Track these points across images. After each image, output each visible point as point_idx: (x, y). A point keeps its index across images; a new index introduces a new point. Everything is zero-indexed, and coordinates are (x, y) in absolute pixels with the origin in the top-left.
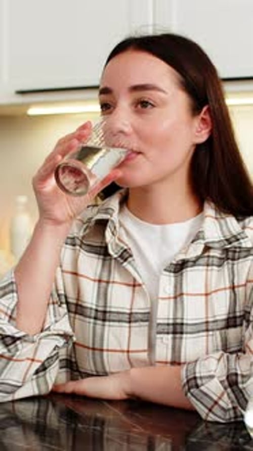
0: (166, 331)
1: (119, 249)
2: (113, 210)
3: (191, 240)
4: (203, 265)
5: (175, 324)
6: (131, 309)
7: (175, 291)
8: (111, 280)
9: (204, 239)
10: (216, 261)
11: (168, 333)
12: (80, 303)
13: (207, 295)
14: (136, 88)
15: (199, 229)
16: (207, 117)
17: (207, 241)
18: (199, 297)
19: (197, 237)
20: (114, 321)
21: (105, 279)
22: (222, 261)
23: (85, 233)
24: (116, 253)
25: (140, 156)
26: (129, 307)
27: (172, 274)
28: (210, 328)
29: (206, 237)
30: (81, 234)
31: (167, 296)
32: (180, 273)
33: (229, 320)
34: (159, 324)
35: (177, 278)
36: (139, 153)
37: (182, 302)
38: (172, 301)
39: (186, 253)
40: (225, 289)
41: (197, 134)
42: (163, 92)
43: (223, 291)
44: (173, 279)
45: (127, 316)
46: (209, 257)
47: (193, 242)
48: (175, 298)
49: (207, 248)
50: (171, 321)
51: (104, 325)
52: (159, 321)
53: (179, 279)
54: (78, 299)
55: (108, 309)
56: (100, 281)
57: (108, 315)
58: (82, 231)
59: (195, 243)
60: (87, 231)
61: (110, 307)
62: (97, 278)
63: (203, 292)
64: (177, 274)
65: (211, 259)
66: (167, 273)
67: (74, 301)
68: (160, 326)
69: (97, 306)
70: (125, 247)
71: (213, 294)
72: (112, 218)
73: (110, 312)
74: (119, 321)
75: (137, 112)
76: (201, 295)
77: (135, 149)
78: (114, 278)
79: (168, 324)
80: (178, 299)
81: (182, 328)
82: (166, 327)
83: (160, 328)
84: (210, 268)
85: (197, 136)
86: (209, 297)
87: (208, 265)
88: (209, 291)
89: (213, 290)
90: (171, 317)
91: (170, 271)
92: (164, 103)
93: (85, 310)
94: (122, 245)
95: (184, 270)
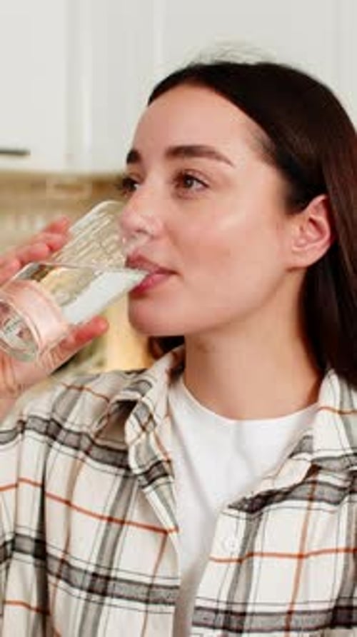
0: (210, 622)
1: (149, 458)
2: (150, 385)
3: (288, 453)
4: (302, 499)
5: (228, 613)
6: (153, 577)
7: (243, 548)
8: (128, 519)
9: (311, 452)
10: (329, 493)
11: (214, 627)
12: (67, 559)
13: (301, 556)
14: (178, 152)
15: (305, 431)
16: (322, 219)
17: (316, 455)
18: (286, 560)
19: (300, 446)
20: (120, 597)
21: (118, 516)
22: (342, 493)
23: (101, 427)
24: (140, 467)
25: (173, 279)
26: (150, 571)
27: (243, 515)
28: (293, 624)
29: (315, 447)
30: (95, 428)
31: (226, 556)
32: (258, 513)
33: (339, 611)
34: (198, 608)
35: (252, 523)
36: (172, 272)
37: (250, 569)
38: (233, 565)
39: (274, 478)
40: (337, 551)
41: (295, 249)
42: (229, 162)
43: (333, 555)
44: (243, 523)
45: (145, 590)
46: (314, 482)
47: (291, 455)
48: (240, 561)
49: (315, 469)
50: (223, 607)
51: (101, 604)
52: (199, 603)
53: (254, 524)
54: (66, 552)
55: (113, 574)
56: (110, 519)
57: (111, 583)
58: (96, 423)
59: (295, 457)
60: (104, 422)
61: (117, 570)
62: (107, 514)
63: (296, 551)
64: (253, 516)
65: (318, 488)
66: (234, 512)
67: (60, 555)
68: (199, 613)
69: (98, 566)
70: (161, 457)
71: (312, 558)
72: (144, 399)
73: (115, 579)
74: (130, 599)
75: (179, 197)
76: (290, 556)
77: (163, 264)
78: (132, 515)
79: (216, 611)
80: (245, 562)
81: (241, 623)
82: (213, 615)
83: (201, 616)
84: (315, 505)
85: (294, 253)
86: (305, 561)
87: (311, 499)
88: (306, 552)
89: (315, 549)
90: (224, 598)
91: (241, 509)
92: (227, 184)
93: (73, 572)
94: (157, 451)
95: (266, 508)
